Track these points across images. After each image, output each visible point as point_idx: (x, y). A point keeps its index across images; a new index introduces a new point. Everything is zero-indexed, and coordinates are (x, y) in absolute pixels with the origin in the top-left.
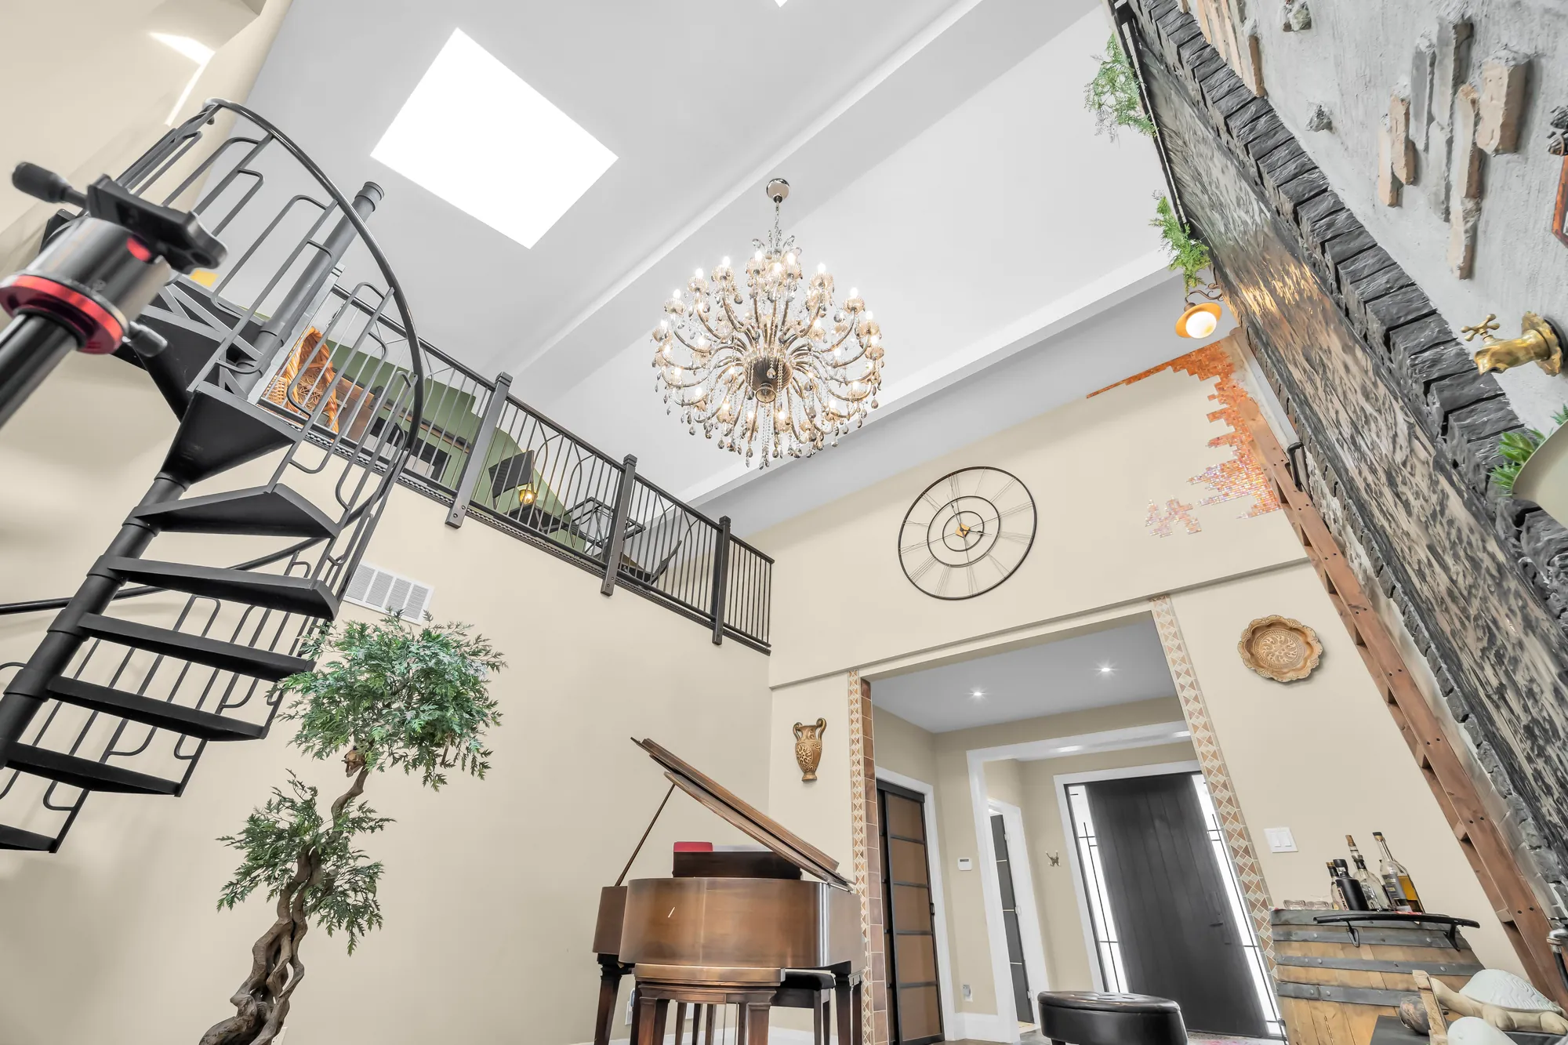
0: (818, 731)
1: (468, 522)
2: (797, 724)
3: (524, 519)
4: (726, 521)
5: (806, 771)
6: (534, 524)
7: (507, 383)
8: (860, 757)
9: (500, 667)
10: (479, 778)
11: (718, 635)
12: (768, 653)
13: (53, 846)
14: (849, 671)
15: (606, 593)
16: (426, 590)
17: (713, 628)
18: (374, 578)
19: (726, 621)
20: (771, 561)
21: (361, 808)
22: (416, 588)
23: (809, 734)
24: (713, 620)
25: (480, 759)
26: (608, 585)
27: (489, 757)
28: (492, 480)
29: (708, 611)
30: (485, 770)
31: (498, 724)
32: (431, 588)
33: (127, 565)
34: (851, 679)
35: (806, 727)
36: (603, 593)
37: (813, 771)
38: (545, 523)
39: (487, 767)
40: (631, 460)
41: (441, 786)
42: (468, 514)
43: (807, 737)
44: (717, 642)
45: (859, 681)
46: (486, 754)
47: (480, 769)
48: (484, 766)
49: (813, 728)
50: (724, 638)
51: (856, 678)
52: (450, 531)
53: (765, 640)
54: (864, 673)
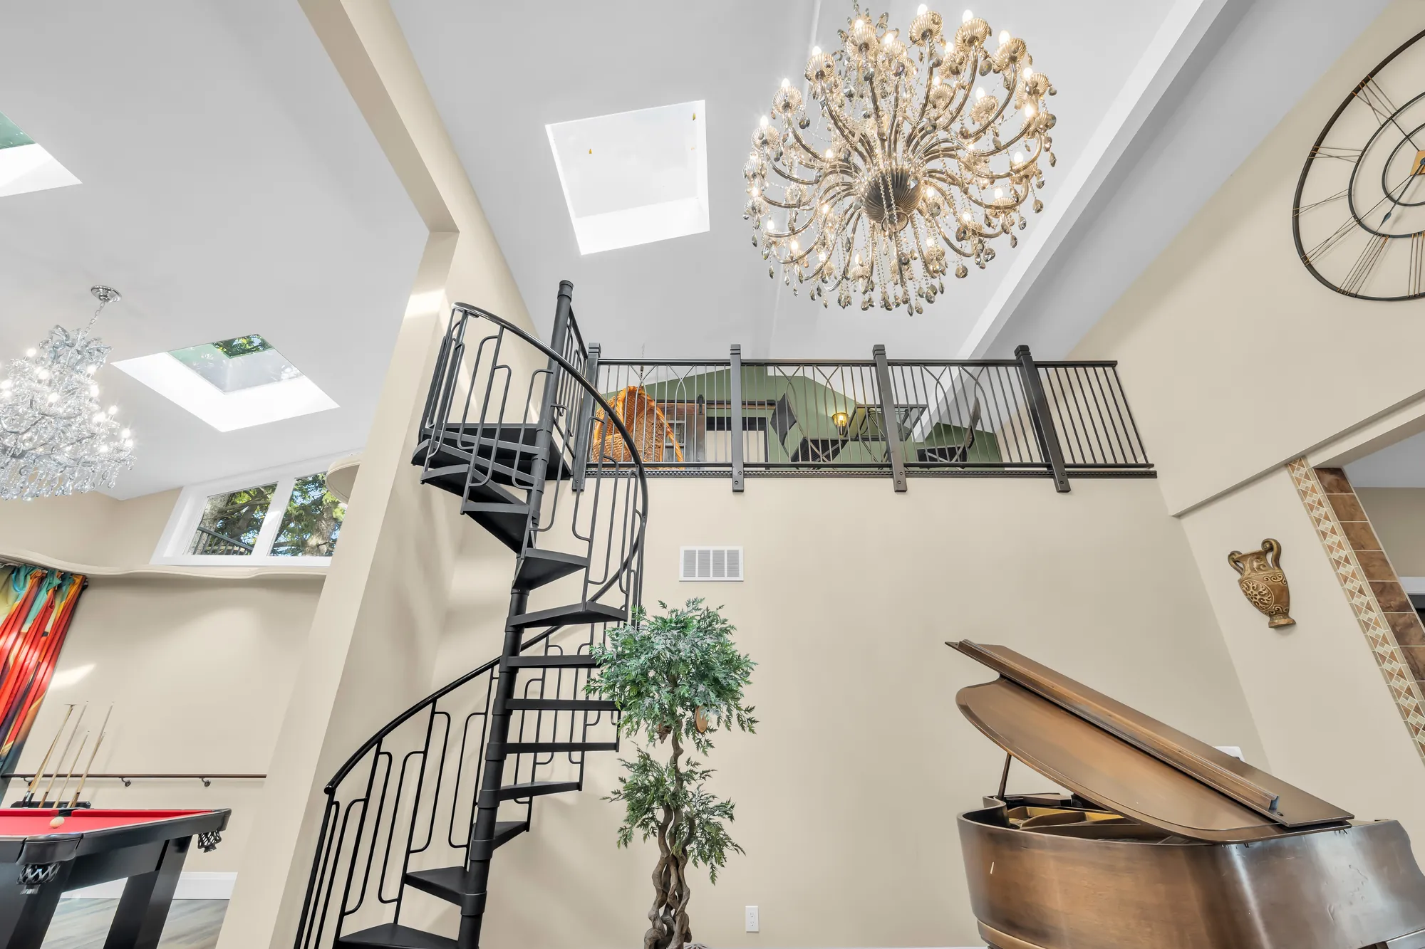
0: (1270, 557)
1: (748, 482)
2: (1232, 554)
3: (805, 457)
4: (1023, 351)
5: (1271, 614)
6: (815, 456)
7: (738, 352)
8: (1362, 582)
9: (732, 631)
10: (751, 733)
11: (1061, 482)
12: (1153, 475)
13: (578, 786)
14: (1288, 464)
15: (901, 490)
16: (738, 551)
17: (1051, 476)
18: (697, 555)
19: (1068, 460)
20: (1113, 364)
21: (688, 763)
22: (729, 553)
23: (1255, 564)
24: (1049, 467)
25: (746, 716)
26: (899, 482)
27: (752, 712)
28: (776, 430)
29: (1037, 460)
30: (754, 725)
31: (749, 683)
32: (740, 549)
33: (520, 620)
34: (1296, 474)
35: (1246, 556)
36: (897, 491)
37: (1285, 613)
38: (825, 448)
39: (754, 722)
40: (879, 350)
41: (709, 750)
42: (746, 475)
43: (1253, 570)
44: (1064, 489)
45: (1313, 475)
46: (749, 710)
47: (748, 724)
48: (752, 721)
49: (1259, 556)
50: (1072, 481)
51: (1303, 470)
52: (739, 496)
53: (1141, 460)
54: (1316, 460)
